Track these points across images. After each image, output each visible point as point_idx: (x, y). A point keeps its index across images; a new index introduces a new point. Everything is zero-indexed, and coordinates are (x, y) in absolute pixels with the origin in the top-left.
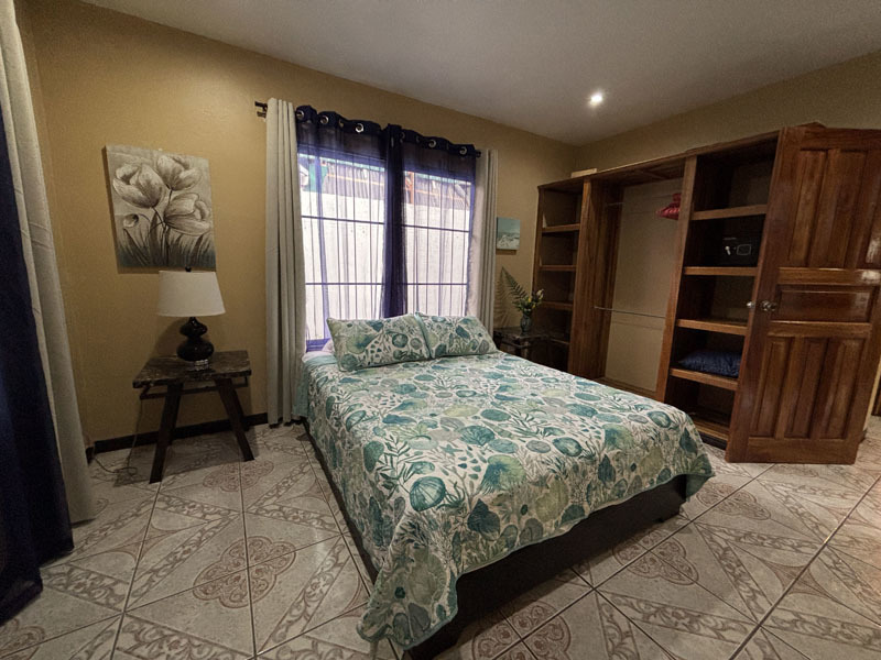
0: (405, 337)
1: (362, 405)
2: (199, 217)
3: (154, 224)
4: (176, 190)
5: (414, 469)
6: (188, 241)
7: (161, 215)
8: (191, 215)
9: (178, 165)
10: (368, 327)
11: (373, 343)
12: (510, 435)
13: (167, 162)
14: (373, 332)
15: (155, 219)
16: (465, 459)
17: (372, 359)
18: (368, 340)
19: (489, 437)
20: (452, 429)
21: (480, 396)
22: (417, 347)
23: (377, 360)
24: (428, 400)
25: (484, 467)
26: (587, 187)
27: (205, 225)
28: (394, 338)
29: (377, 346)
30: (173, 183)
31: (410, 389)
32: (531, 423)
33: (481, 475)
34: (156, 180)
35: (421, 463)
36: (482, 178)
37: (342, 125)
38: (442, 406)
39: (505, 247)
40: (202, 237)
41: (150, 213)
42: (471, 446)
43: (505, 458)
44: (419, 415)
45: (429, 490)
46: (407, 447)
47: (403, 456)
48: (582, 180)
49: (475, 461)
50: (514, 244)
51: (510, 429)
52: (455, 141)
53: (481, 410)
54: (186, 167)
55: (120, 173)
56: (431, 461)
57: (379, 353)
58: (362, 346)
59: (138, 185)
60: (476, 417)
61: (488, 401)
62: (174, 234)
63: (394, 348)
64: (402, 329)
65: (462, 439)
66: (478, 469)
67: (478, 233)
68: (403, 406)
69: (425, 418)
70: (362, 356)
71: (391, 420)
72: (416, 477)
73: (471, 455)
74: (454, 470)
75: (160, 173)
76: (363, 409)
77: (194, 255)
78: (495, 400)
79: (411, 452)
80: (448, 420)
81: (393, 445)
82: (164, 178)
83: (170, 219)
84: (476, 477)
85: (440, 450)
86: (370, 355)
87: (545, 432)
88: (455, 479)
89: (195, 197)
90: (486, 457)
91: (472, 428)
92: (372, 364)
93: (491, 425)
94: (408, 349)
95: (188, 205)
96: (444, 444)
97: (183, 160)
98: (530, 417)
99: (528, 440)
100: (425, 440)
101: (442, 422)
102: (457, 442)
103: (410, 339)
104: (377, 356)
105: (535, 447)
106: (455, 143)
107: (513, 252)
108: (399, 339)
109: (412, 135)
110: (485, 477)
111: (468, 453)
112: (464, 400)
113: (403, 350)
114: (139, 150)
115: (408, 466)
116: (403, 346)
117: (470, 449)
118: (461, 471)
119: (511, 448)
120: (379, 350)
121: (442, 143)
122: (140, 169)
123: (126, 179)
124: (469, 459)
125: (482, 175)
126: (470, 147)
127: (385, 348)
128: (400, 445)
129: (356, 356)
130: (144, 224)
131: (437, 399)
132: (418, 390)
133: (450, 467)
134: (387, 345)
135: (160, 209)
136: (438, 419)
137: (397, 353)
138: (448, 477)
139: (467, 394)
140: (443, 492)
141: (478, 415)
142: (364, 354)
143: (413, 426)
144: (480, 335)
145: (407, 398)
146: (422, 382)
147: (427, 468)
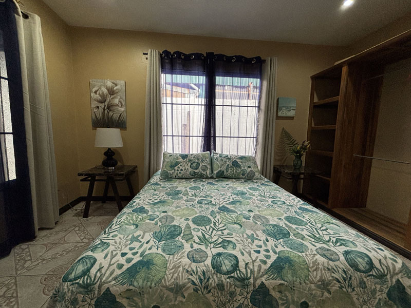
0: (198, 164)
1: (212, 197)
2: (120, 106)
3: (104, 110)
4: (113, 95)
5: (222, 245)
6: (116, 116)
7: (107, 106)
8: (117, 105)
9: (113, 85)
10: (179, 157)
11: (179, 166)
12: (303, 238)
13: (109, 84)
14: (181, 160)
15: (104, 108)
16: (261, 247)
17: (177, 174)
18: (177, 164)
19: (286, 235)
20: (259, 223)
21: (287, 205)
22: (204, 170)
23: (180, 175)
24: (251, 202)
25: (274, 257)
26: (345, 69)
27: (122, 109)
28: (192, 164)
29: (181, 168)
30: (112, 92)
31: (243, 194)
32: (324, 232)
33: (270, 262)
34: (105, 91)
35: (229, 242)
36: (267, 74)
37: (183, 57)
38: (259, 207)
39: (284, 115)
40: (121, 114)
41: (103, 105)
42: (269, 238)
43: (294, 254)
44: (241, 209)
45: (226, 262)
46: (225, 228)
47: (220, 233)
48: (341, 66)
49: (267, 251)
50: (292, 113)
51: (305, 233)
52: (248, 56)
53: (285, 215)
54: (116, 85)
55: (94, 90)
56: (235, 242)
57: (182, 172)
58: (172, 167)
59: (99, 94)
60: (280, 219)
61: (293, 210)
62: (111, 113)
63: (190, 169)
64: (198, 159)
65: (264, 231)
66: (268, 257)
67: (263, 107)
68: (233, 203)
69: (244, 212)
70: (171, 172)
71: (223, 209)
72: (221, 250)
73: (266, 245)
74: (250, 254)
75: (107, 89)
76: (211, 200)
77: (118, 123)
78: (298, 210)
79: (226, 232)
80: (259, 217)
81: (217, 224)
82: (108, 90)
83: (110, 107)
84: (265, 262)
85: (245, 236)
86: (176, 172)
87: (336, 242)
88: (248, 260)
89: (119, 97)
90: (278, 250)
91: (274, 226)
92: (177, 177)
93: (290, 227)
94: (199, 171)
95: (116, 101)
96: (249, 232)
97: (115, 82)
98: (324, 228)
99: (318, 245)
100: (238, 227)
101: (254, 217)
102: (260, 233)
103: (201, 165)
104: (180, 173)
105: (324, 253)
106: (249, 58)
107: (291, 118)
108: (194, 165)
109: (221, 57)
110: (272, 265)
111: (264, 243)
112: (275, 206)
113: (196, 171)
114: (101, 80)
115: (220, 240)
116: (197, 169)
117: (267, 241)
118: (254, 255)
119: (301, 248)
120: (181, 170)
121: (240, 58)
122: (100, 88)
123: (96, 92)
124: (264, 248)
125: (266, 74)
126: (258, 59)
127: (185, 169)
128: (222, 225)
129: (169, 172)
130: (101, 110)
131: (257, 202)
132: (248, 195)
133: (247, 250)
134: (187, 167)
135: (106, 103)
136: (252, 214)
137: (192, 172)
138: (243, 257)
139: (279, 203)
140: (236, 267)
141: (283, 218)
142: (173, 171)
143: (234, 215)
144: (249, 167)
145: (239, 198)
146: (251, 191)
147: (231, 246)
